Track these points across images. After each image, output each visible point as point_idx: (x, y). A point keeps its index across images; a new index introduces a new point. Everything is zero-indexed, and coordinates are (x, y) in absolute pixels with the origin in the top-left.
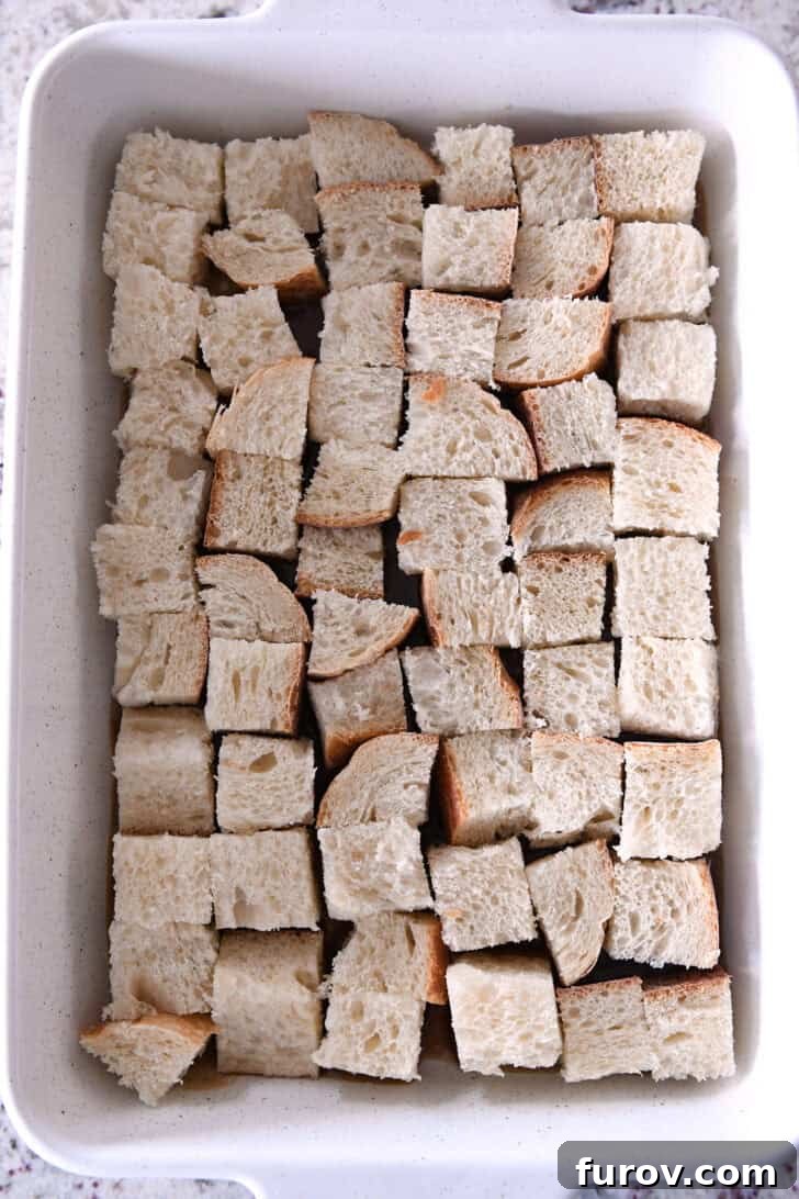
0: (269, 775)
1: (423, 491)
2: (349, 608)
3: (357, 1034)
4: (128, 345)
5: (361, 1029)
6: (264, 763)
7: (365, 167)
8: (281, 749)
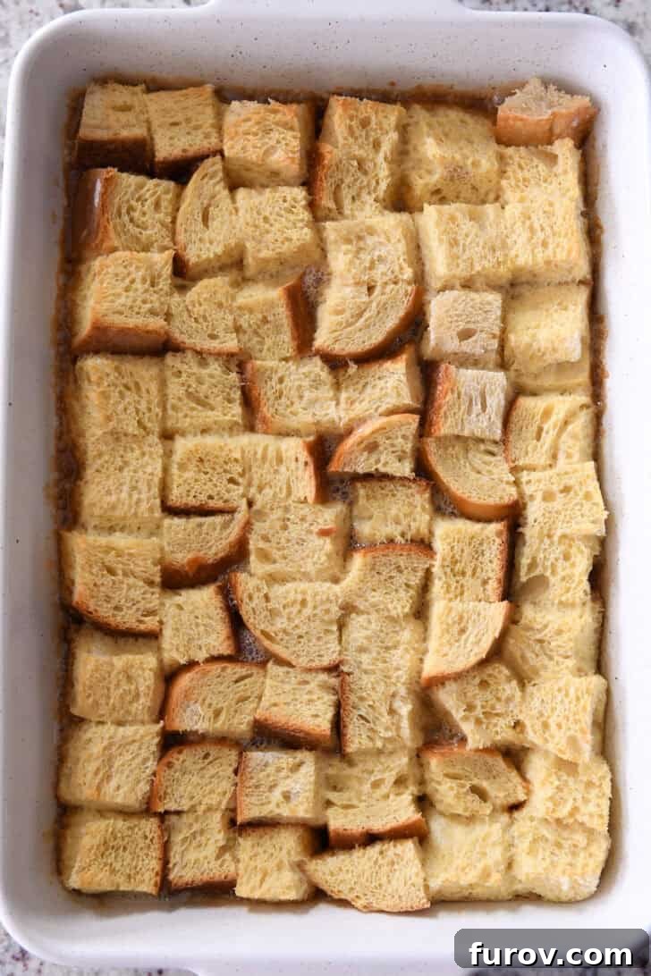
0: (462, 326)
1: (314, 563)
2: (385, 464)
3: (376, 129)
4: (580, 694)
5: (373, 134)
6: (466, 335)
7: (376, 862)
8: (452, 345)
